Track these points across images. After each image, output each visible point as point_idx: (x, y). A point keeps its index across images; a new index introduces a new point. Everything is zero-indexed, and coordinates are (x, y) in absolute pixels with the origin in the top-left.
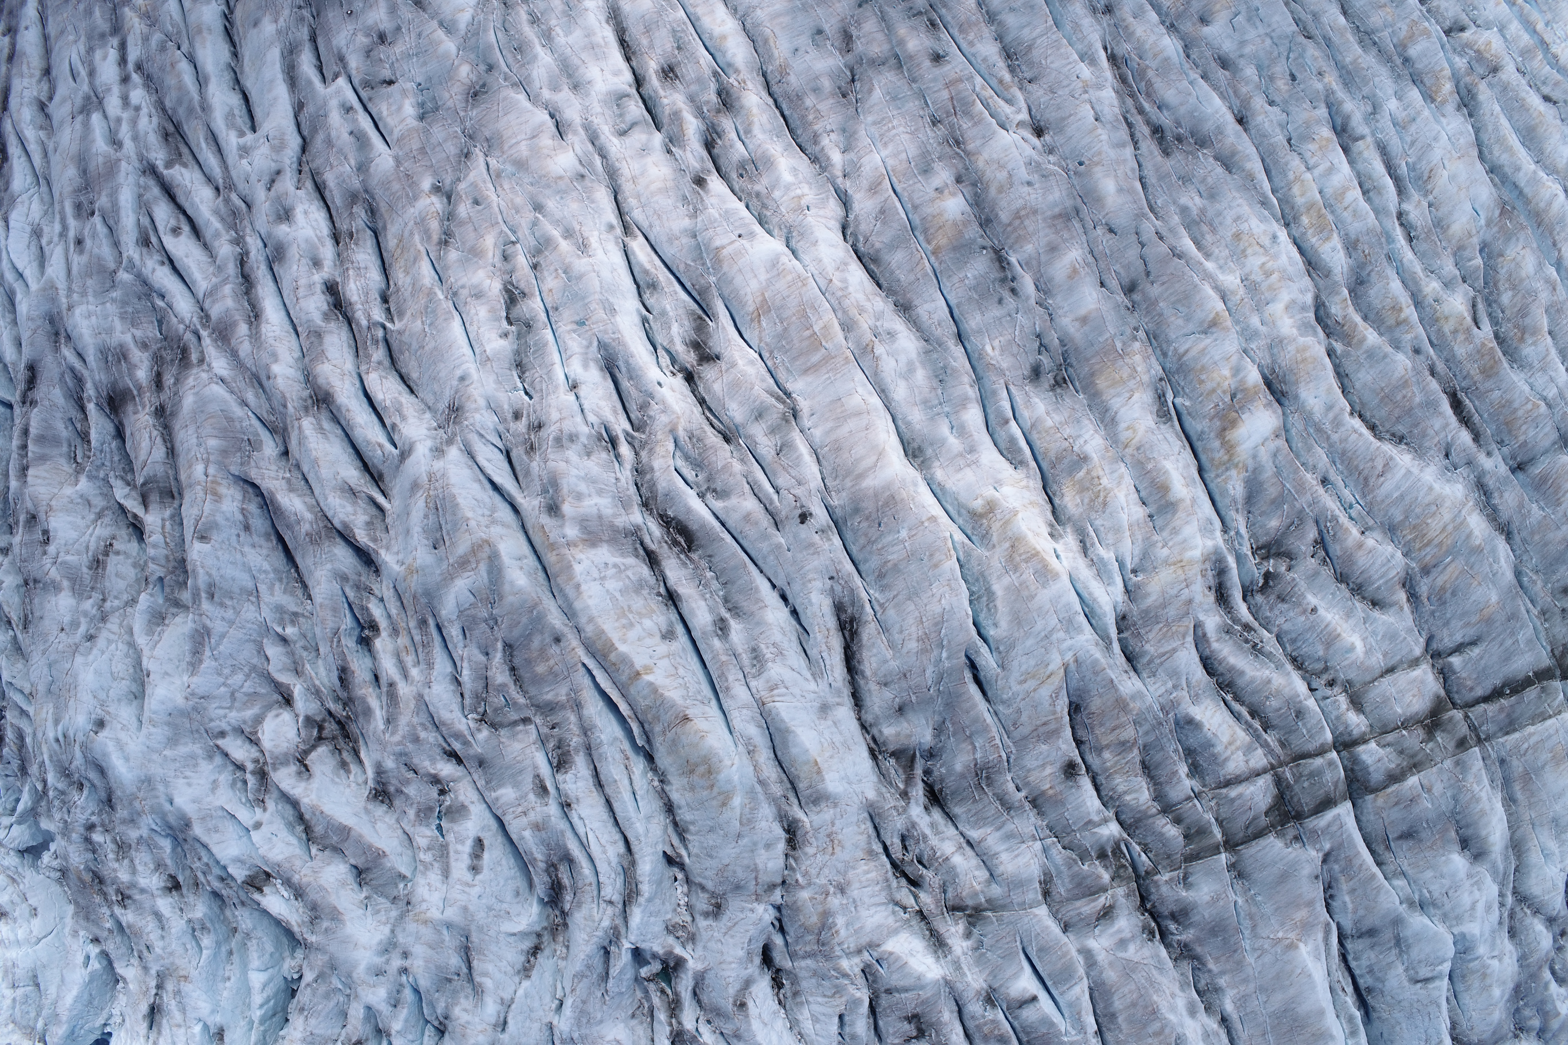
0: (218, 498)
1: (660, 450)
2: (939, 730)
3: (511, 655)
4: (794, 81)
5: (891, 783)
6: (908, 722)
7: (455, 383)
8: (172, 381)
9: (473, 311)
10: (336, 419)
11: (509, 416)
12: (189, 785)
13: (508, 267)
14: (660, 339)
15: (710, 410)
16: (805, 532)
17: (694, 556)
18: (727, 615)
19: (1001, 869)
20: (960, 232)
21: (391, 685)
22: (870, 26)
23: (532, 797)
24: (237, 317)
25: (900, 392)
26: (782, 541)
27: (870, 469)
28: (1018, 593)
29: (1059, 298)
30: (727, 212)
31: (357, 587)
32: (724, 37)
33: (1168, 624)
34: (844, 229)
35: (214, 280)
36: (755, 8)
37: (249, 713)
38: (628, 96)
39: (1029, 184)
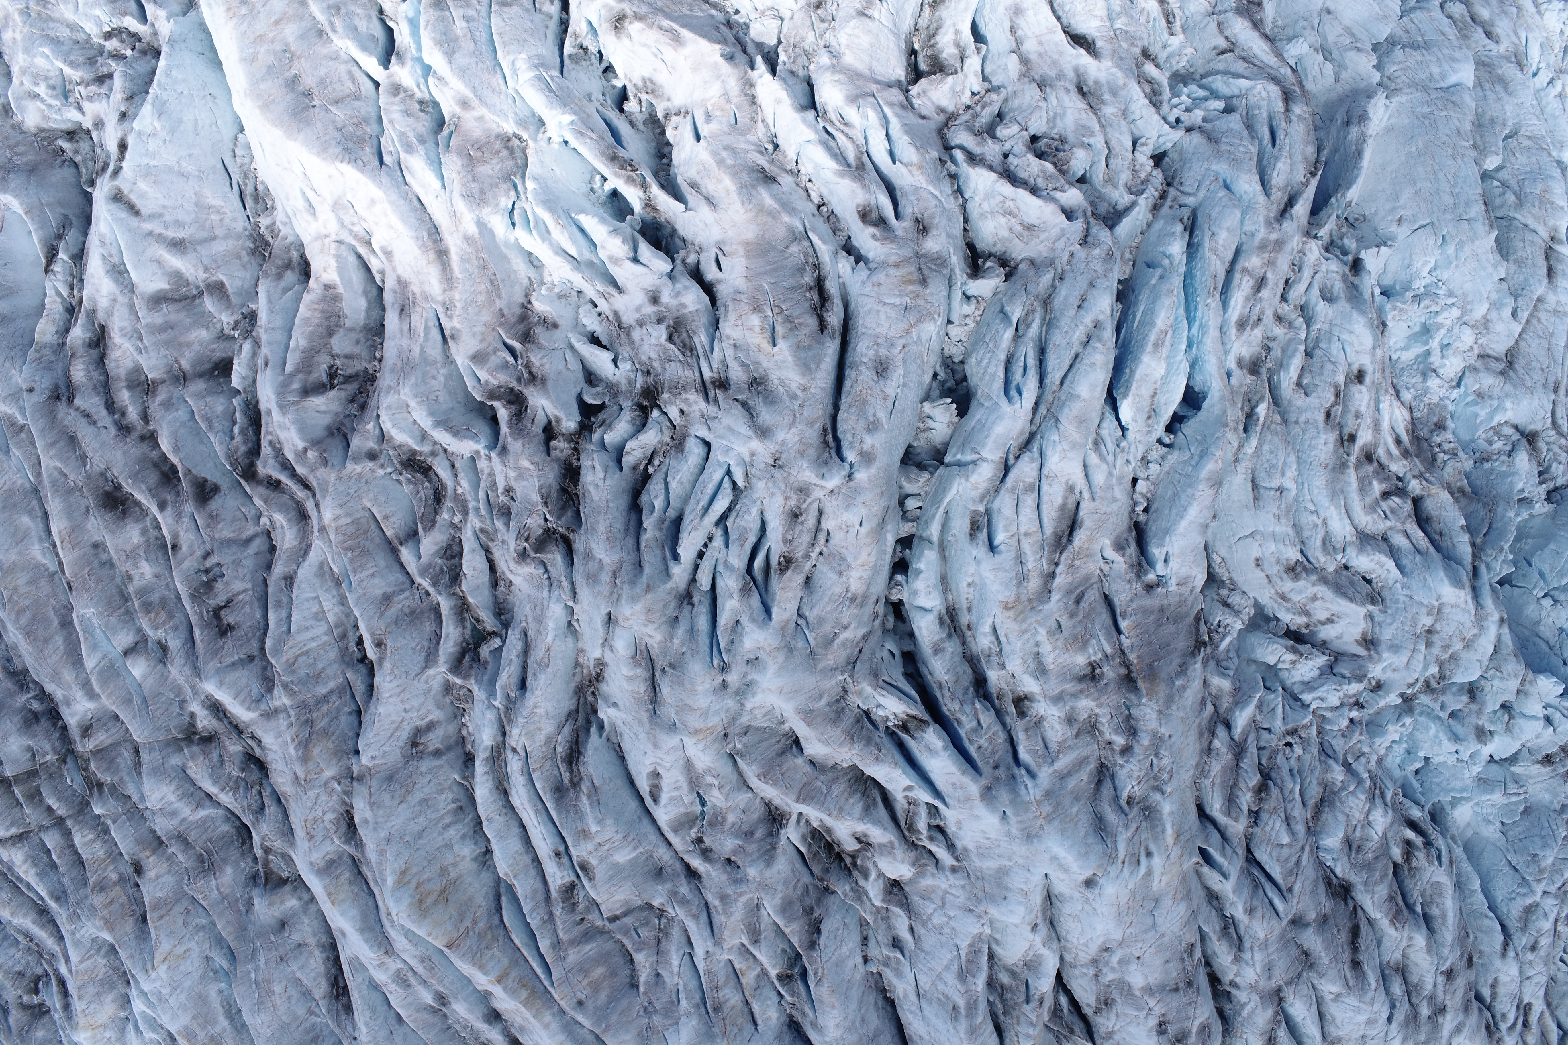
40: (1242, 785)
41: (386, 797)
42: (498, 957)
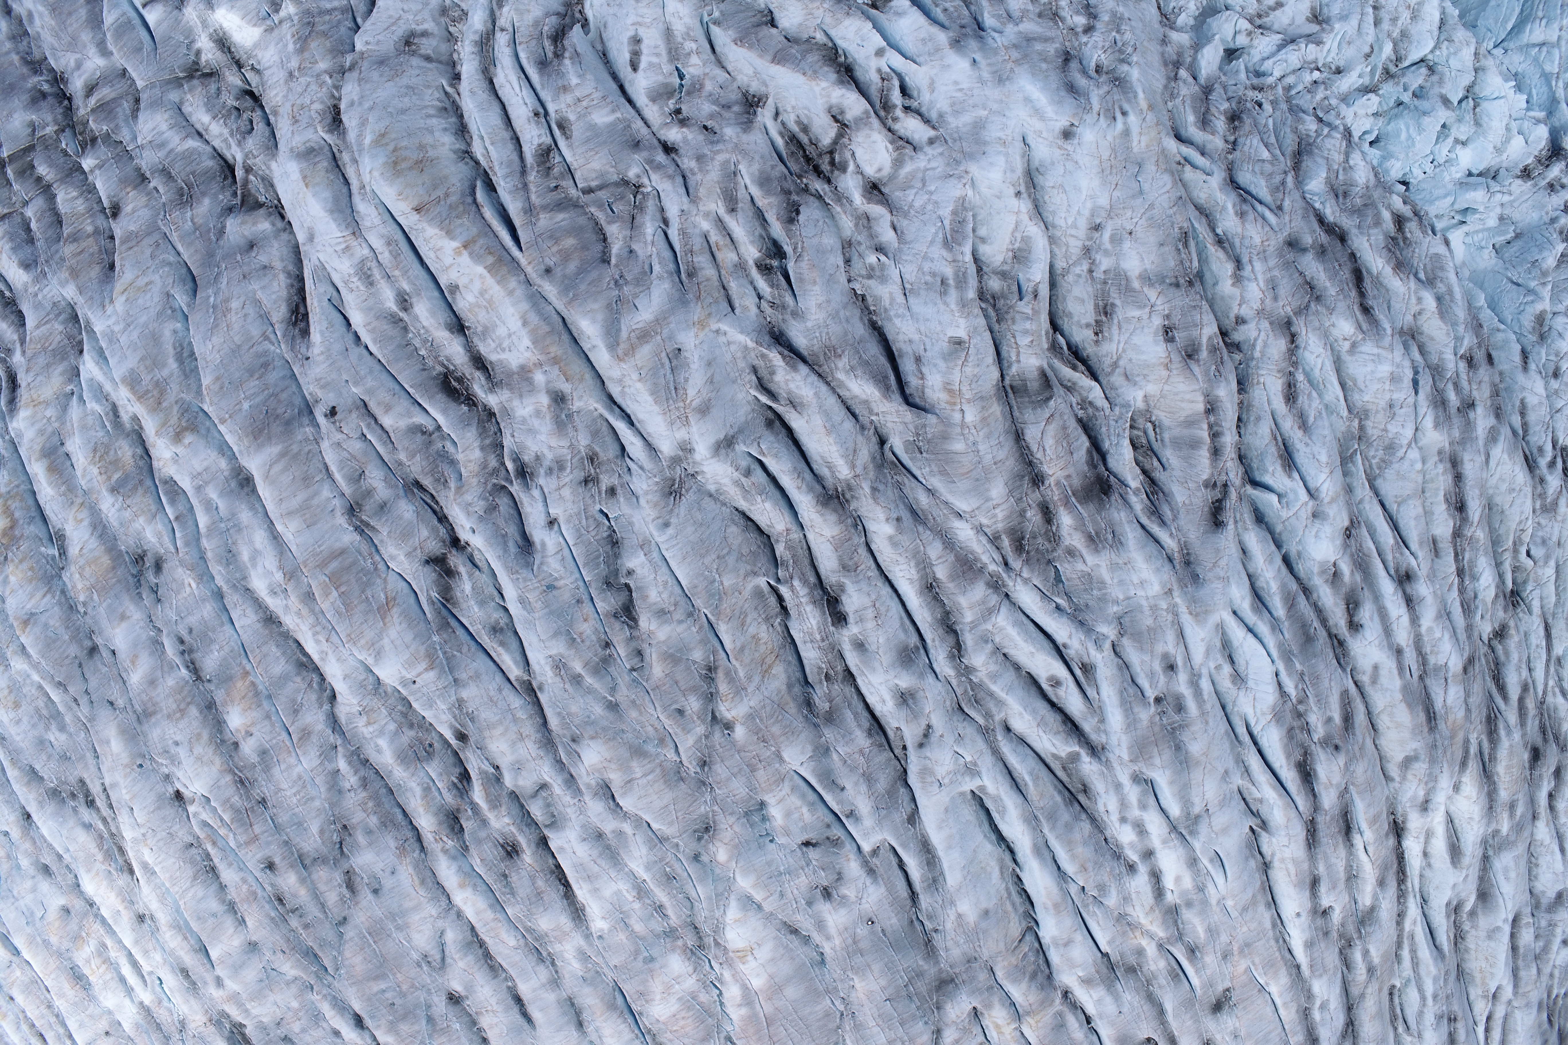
0: (947, 388)
1: (474, 467)
2: (221, 232)
3: (604, 253)
4: (390, 841)
5: (263, 179)
6: (244, 236)
7: (674, 520)
8: (1029, 514)
9: (665, 596)
10: (818, 478)
11: (619, 491)
12: (956, 83)
13: (634, 644)
14: (484, 578)
15: (435, 512)
16: (329, 399)
17: (439, 369)
18: (402, 315)
19: (166, 116)
20: (228, 695)
21: (732, 210)
22: (332, 898)
23: (572, 117)
24: (951, 585)
25: (260, 537)
26: (354, 390)
27: (275, 462)
28: (154, 361)
29: (144, 636)
30: (431, 706)
31: (784, 307)
32: (462, 886)
33: (45, 349)
34: (333, 697)
35: (990, 627)
36: (439, 917)
37: (908, 168)
38: (546, 826)
39: (177, 744)
40: (1213, 110)
41: (375, 75)
42: (467, 226)
